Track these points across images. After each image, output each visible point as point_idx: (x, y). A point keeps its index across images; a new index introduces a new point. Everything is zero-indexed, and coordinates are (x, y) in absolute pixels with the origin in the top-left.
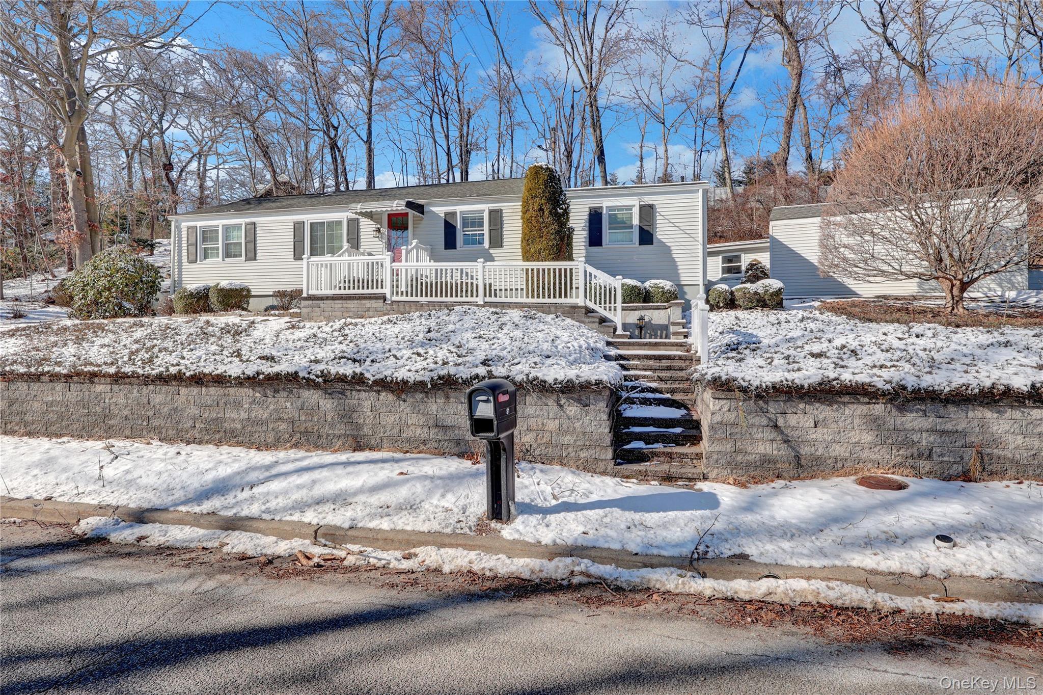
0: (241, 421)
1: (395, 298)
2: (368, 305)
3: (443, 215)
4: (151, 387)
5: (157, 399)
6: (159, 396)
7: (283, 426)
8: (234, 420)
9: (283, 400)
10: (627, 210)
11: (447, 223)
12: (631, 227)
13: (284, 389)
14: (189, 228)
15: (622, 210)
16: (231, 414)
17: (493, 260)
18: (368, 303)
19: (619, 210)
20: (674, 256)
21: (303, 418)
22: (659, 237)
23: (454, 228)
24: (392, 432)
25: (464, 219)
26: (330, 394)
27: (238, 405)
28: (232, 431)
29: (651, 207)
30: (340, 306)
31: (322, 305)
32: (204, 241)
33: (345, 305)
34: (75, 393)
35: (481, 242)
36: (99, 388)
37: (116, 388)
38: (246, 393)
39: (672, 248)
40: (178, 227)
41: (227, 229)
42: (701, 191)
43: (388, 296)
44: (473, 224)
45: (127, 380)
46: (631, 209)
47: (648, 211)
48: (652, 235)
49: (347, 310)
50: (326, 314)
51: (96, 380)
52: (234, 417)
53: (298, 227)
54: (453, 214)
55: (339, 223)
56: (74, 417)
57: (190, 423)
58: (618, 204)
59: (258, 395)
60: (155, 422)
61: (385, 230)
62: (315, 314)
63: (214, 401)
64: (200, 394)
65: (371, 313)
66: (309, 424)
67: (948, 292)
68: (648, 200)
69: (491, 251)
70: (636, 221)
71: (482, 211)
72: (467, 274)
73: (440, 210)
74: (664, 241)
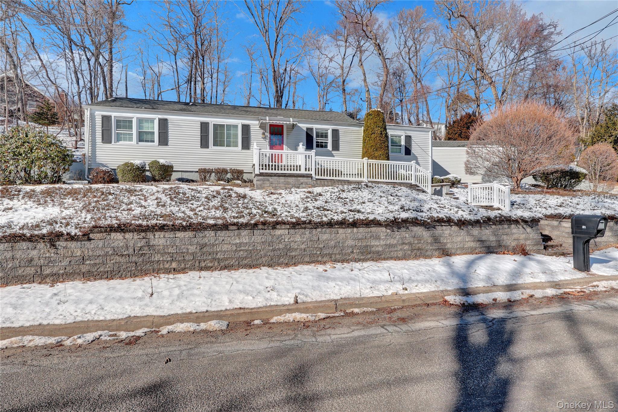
0: (382, 246)
1: (317, 177)
2: (302, 181)
3: (305, 129)
4: (319, 230)
5: (325, 237)
6: (325, 235)
7: (406, 247)
8: (378, 246)
9: (404, 233)
10: (399, 137)
11: (307, 134)
12: (400, 146)
13: (403, 227)
14: (104, 117)
15: (397, 137)
16: (374, 243)
17: (334, 156)
18: (302, 180)
19: (395, 137)
20: (419, 161)
21: (416, 242)
22: (413, 152)
23: (312, 137)
24: (460, 245)
25: (317, 133)
26: (427, 228)
27: (378, 238)
28: (378, 252)
29: (410, 137)
30: (283, 180)
31: (271, 180)
32: (117, 128)
33: (287, 180)
34: (258, 236)
35: (326, 146)
36: (278, 232)
37: (292, 231)
38: (382, 231)
39: (418, 158)
40: (92, 117)
41: (140, 121)
42: (430, 132)
43: (313, 175)
44: (322, 136)
45: (303, 226)
46: (400, 137)
47: (408, 138)
48: (410, 151)
49: (288, 183)
50: (274, 185)
51: (278, 227)
52: (377, 245)
53: (204, 126)
54: (311, 129)
55: (236, 126)
56: (262, 253)
57: (350, 250)
58: (396, 134)
59: (388, 231)
60: (325, 252)
61: (268, 134)
62: (266, 185)
63: (363, 236)
64: (352, 232)
65: (304, 186)
66: (420, 245)
67: (515, 182)
68: (409, 133)
69: (333, 152)
70: (403, 143)
71: (327, 130)
72: (318, 163)
73: (304, 126)
74: (415, 154)
